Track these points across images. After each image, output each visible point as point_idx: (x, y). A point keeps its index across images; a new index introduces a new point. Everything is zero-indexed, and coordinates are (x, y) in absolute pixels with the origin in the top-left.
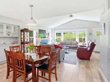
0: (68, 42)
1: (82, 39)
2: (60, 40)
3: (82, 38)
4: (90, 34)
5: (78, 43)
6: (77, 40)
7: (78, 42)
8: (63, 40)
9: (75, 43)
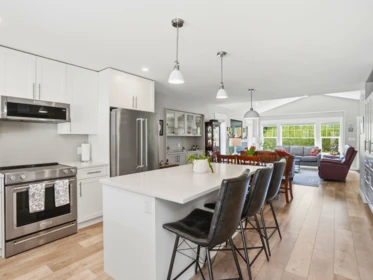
0: (295, 149)
1: (332, 142)
2: (275, 144)
3: (329, 140)
4: (351, 130)
5: (319, 151)
6: (318, 144)
7: (320, 147)
8: (281, 144)
9: (313, 150)
